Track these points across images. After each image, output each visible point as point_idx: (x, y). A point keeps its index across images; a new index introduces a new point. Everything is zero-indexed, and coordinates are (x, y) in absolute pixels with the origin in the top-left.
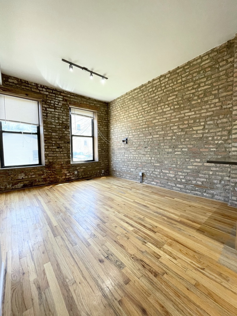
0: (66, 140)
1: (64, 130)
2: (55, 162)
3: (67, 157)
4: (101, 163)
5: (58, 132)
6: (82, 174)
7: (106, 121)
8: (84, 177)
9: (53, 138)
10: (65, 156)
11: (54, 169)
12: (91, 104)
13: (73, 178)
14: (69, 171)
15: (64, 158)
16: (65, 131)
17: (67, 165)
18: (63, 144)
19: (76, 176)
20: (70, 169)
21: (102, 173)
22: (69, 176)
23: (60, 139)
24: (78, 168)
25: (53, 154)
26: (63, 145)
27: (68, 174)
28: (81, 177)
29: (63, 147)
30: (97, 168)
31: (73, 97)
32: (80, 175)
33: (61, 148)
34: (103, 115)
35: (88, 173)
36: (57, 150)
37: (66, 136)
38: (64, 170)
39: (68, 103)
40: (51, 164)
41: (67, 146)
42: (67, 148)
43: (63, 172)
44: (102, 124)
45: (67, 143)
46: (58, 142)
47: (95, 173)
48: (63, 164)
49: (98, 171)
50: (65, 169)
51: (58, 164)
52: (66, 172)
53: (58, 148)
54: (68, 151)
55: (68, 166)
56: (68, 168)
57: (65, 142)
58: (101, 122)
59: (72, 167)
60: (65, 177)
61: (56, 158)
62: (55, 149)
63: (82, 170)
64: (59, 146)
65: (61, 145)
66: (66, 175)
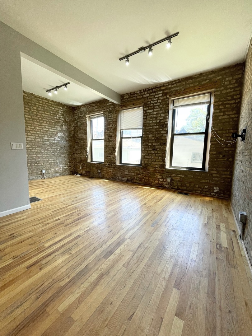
0: (162, 141)
1: (161, 129)
2: (149, 164)
3: (161, 160)
4: (214, 175)
5: (155, 133)
6: (177, 184)
8: (180, 188)
9: (150, 140)
10: (159, 159)
11: (148, 171)
13: (166, 186)
14: (162, 177)
15: (158, 161)
16: (161, 131)
17: (161, 169)
18: (158, 145)
19: (169, 184)
20: (164, 175)
21: (213, 192)
22: (161, 181)
23: (156, 140)
24: (173, 175)
25: (149, 156)
26: (158, 147)
27: (161, 180)
28: (176, 187)
29: (158, 149)
30: (203, 181)
31: (175, 85)
32: (175, 184)
33: (156, 150)
35: (188, 185)
36: (153, 152)
37: (163, 136)
38: (157, 175)
39: (168, 96)
40: (146, 165)
41: (163, 148)
42: (163, 150)
43: (156, 176)
45: (163, 144)
46: (154, 144)
47: (199, 187)
48: (157, 167)
49: (206, 187)
50: (158, 173)
51: (152, 167)
52: (159, 177)
53: (153, 150)
54: (163, 154)
55: (162, 171)
56: (161, 173)
57: (161, 144)
59: (166, 172)
60: (157, 182)
61: (151, 160)
62: (151, 151)
63: (178, 179)
64: (155, 148)
65: (156, 146)
66: (159, 180)
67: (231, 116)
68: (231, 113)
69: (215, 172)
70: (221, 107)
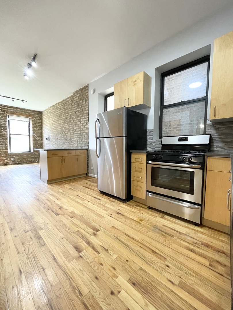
0: (4, 137)
1: (3, 130)
3: (5, 149)
4: (36, 154)
6: (18, 161)
7: (40, 124)
8: (20, 162)
10: (3, 148)
12: (26, 113)
13: (10, 163)
17: (5, 154)
18: (1, 140)
19: (12, 161)
20: (8, 157)
21: (37, 161)
22: (6, 161)
24: (14, 156)
28: (17, 162)
29: (1, 142)
30: (32, 157)
31: (10, 108)
32: (17, 161)
34: (37, 120)
35: (24, 160)
37: (4, 134)
39: (6, 113)
42: (5, 142)
43: (2, 159)
44: (37, 126)
47: (30, 160)
48: (2, 153)
49: (33, 159)
50: (3, 156)
52: (4, 159)
54: (6, 145)
56: (5, 156)
57: (3, 139)
58: (36, 125)
59: (10, 155)
60: (3, 162)
63: (18, 158)
66: (4, 161)
67: (40, 130)
68: (39, 129)
69: (36, 152)
70: (35, 126)
